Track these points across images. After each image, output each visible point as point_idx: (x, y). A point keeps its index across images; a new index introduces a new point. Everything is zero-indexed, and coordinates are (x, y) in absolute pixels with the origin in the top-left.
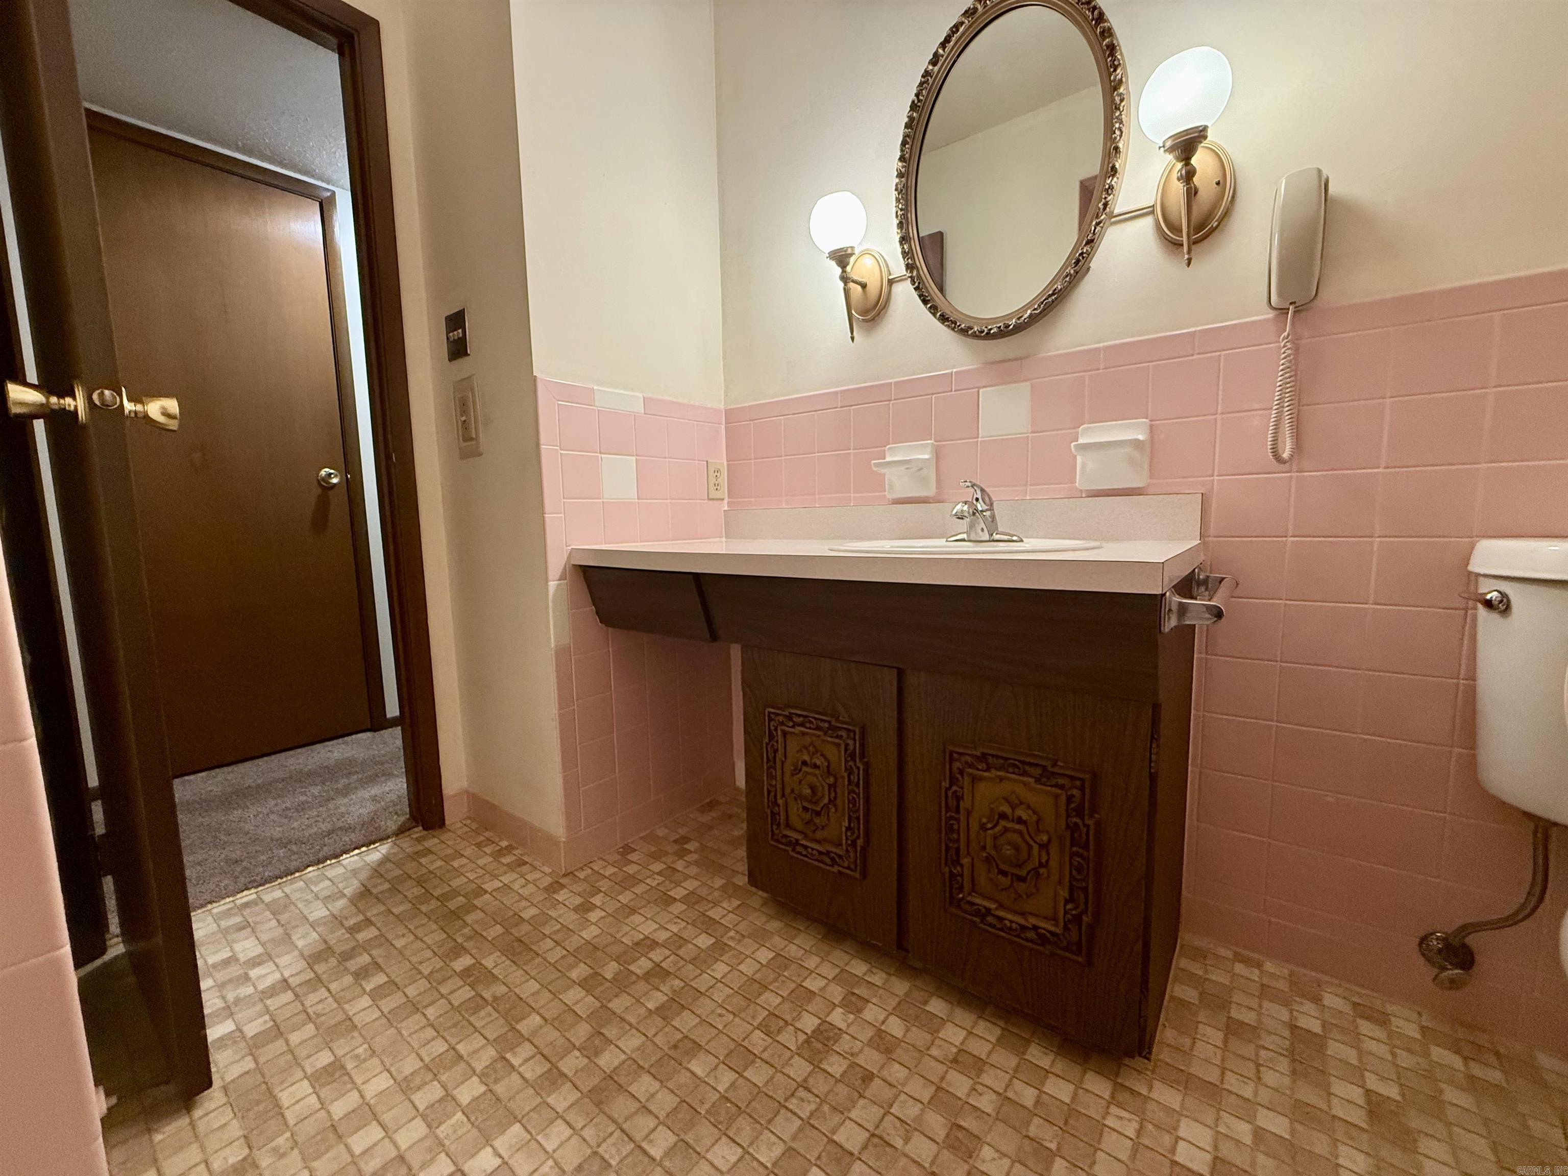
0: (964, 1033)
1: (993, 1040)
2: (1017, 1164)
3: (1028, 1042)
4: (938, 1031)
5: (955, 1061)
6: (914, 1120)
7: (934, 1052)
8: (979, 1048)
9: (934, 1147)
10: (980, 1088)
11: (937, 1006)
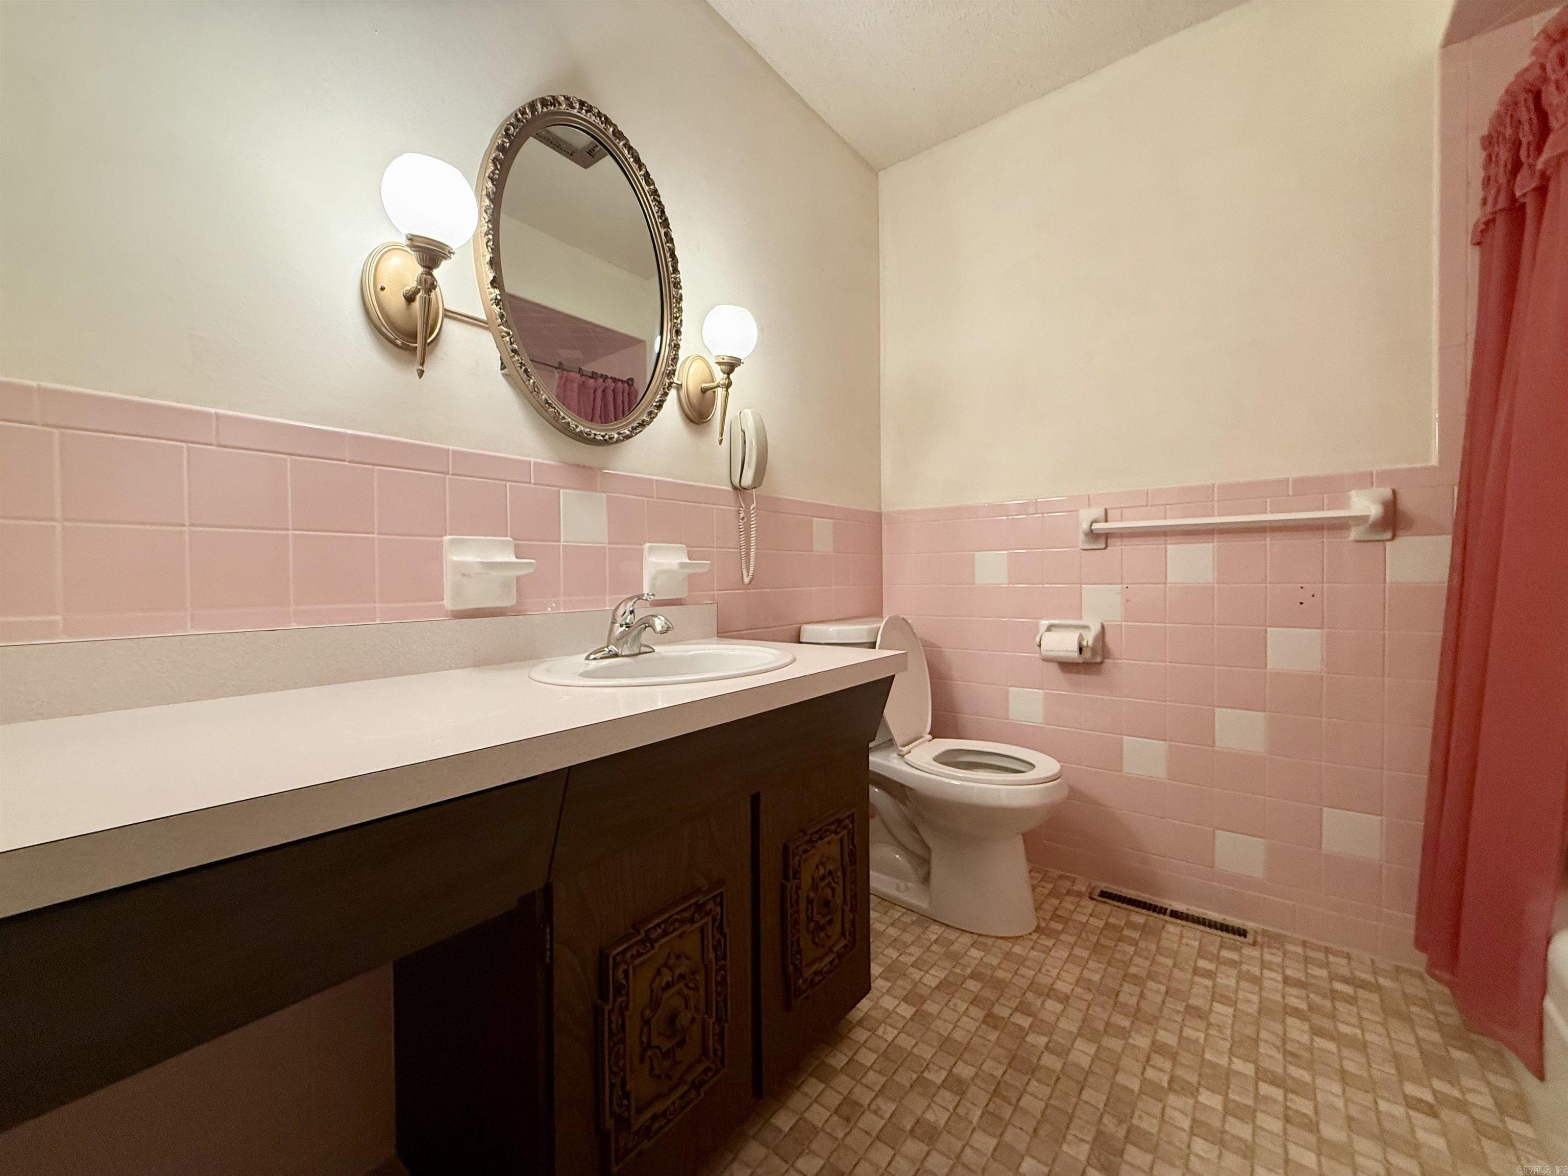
0: (815, 1105)
1: (823, 1086)
2: (935, 1099)
3: (823, 1063)
4: (815, 1127)
5: (848, 1119)
6: (913, 1163)
7: (840, 1134)
8: (833, 1099)
9: (934, 1154)
10: (873, 1107)
11: (784, 1121)
